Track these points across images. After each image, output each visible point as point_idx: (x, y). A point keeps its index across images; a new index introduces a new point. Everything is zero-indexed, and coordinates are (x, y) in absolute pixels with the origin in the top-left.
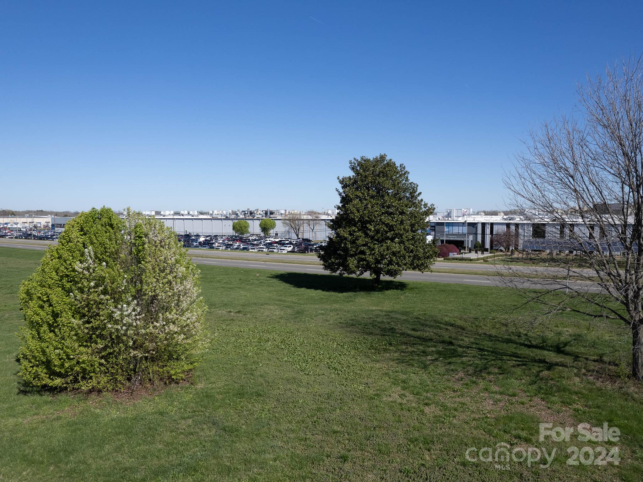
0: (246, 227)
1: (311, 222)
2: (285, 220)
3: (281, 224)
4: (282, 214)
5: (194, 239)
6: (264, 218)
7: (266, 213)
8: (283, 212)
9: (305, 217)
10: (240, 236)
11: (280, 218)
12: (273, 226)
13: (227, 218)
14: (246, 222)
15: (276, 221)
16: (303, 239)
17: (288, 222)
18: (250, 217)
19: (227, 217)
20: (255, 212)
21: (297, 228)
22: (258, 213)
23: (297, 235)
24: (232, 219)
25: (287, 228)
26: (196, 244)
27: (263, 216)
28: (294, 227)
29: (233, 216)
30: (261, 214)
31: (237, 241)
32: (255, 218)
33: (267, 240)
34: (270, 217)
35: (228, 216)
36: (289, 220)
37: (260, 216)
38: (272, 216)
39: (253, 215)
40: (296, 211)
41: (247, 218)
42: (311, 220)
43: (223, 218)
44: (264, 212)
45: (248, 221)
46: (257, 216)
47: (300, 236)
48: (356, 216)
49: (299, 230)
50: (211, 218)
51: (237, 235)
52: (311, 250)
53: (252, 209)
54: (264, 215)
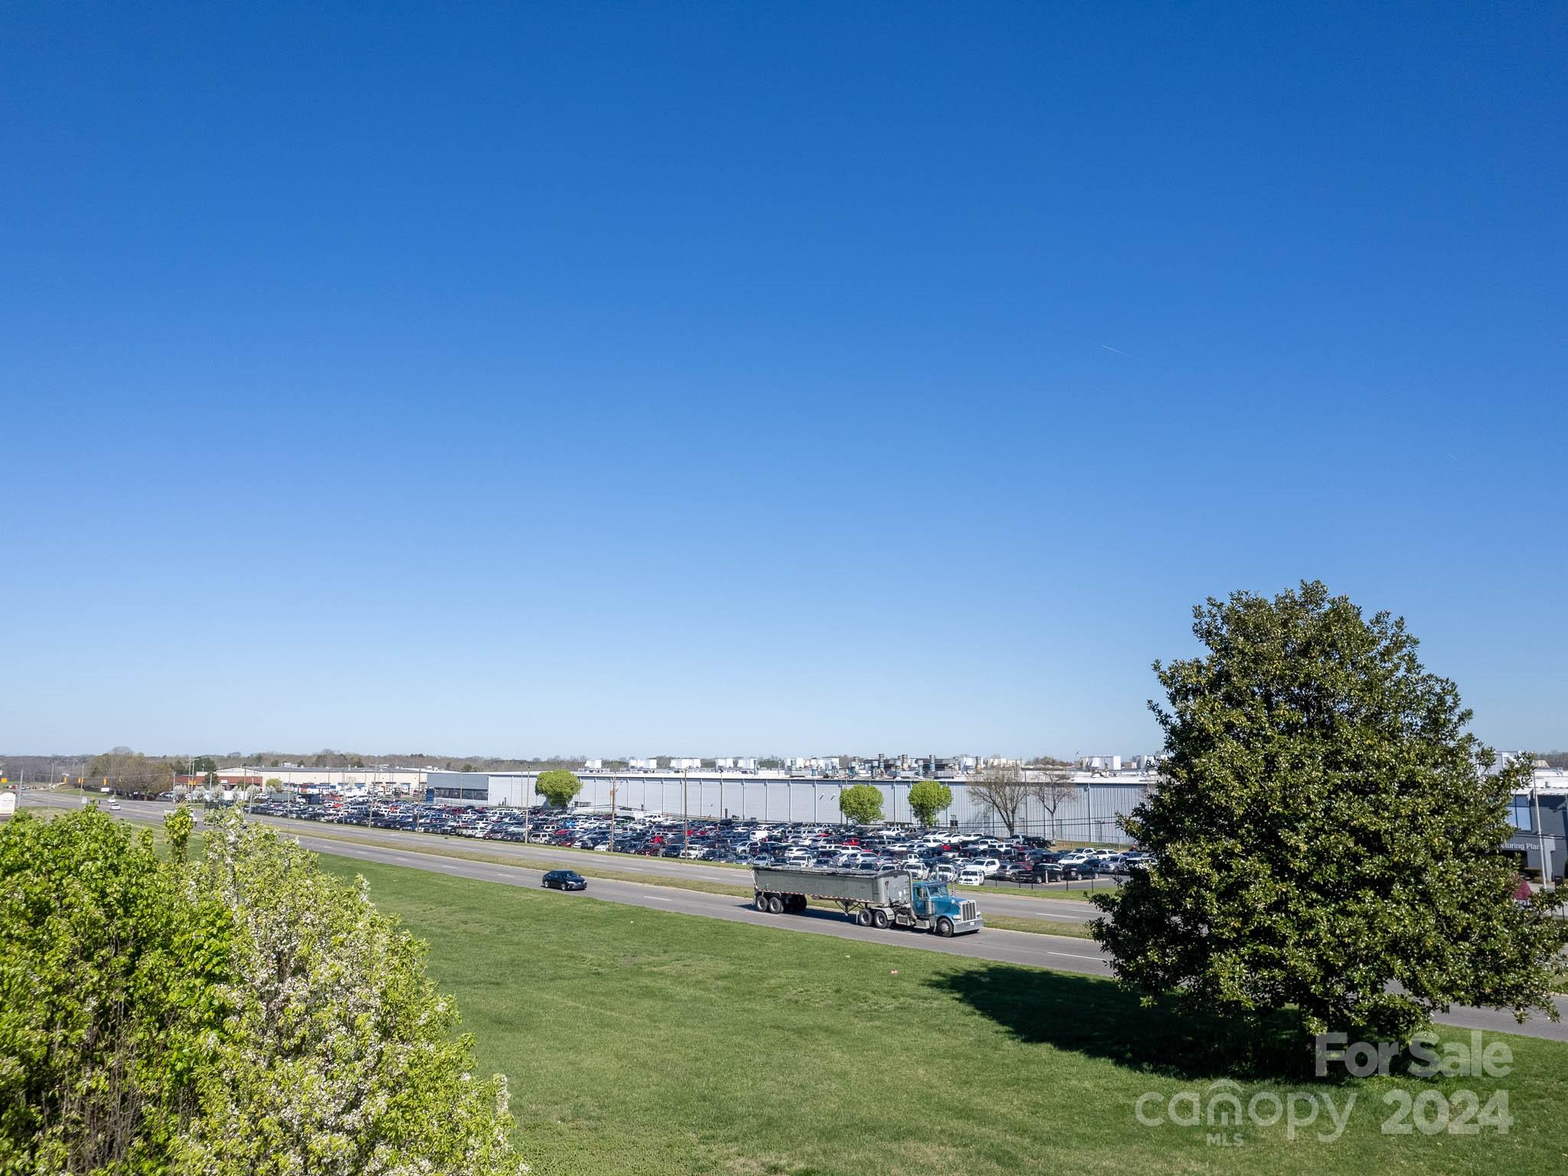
0: (873, 804)
1: (1048, 790)
2: (977, 783)
3: (967, 797)
4: (967, 768)
5: (740, 834)
6: (921, 778)
7: (926, 767)
8: (970, 762)
9: (1029, 776)
10: (859, 826)
11: (963, 779)
12: (944, 802)
13: (826, 780)
14: (875, 791)
15: (951, 787)
16: (1026, 838)
17: (984, 790)
18: (886, 777)
19: (827, 776)
20: (899, 763)
21: (1009, 806)
22: (906, 766)
23: (1010, 827)
24: (838, 781)
25: (983, 807)
26: (743, 848)
27: (917, 774)
28: (1001, 805)
29: (842, 775)
30: (914, 769)
31: (850, 842)
32: (899, 779)
33: (929, 841)
34: (936, 778)
35: (830, 773)
36: (988, 784)
37: (911, 774)
38: (940, 773)
39: (893, 769)
40: (1003, 761)
41: (877, 779)
42: (1047, 784)
43: (816, 778)
44: (921, 763)
45: (879, 787)
46: (903, 774)
47: (1017, 832)
48: (1237, 798)
49: (1013, 812)
50: (787, 777)
51: (850, 822)
52: (1053, 875)
53: (889, 755)
54: (921, 771)
